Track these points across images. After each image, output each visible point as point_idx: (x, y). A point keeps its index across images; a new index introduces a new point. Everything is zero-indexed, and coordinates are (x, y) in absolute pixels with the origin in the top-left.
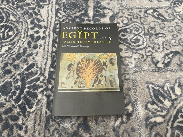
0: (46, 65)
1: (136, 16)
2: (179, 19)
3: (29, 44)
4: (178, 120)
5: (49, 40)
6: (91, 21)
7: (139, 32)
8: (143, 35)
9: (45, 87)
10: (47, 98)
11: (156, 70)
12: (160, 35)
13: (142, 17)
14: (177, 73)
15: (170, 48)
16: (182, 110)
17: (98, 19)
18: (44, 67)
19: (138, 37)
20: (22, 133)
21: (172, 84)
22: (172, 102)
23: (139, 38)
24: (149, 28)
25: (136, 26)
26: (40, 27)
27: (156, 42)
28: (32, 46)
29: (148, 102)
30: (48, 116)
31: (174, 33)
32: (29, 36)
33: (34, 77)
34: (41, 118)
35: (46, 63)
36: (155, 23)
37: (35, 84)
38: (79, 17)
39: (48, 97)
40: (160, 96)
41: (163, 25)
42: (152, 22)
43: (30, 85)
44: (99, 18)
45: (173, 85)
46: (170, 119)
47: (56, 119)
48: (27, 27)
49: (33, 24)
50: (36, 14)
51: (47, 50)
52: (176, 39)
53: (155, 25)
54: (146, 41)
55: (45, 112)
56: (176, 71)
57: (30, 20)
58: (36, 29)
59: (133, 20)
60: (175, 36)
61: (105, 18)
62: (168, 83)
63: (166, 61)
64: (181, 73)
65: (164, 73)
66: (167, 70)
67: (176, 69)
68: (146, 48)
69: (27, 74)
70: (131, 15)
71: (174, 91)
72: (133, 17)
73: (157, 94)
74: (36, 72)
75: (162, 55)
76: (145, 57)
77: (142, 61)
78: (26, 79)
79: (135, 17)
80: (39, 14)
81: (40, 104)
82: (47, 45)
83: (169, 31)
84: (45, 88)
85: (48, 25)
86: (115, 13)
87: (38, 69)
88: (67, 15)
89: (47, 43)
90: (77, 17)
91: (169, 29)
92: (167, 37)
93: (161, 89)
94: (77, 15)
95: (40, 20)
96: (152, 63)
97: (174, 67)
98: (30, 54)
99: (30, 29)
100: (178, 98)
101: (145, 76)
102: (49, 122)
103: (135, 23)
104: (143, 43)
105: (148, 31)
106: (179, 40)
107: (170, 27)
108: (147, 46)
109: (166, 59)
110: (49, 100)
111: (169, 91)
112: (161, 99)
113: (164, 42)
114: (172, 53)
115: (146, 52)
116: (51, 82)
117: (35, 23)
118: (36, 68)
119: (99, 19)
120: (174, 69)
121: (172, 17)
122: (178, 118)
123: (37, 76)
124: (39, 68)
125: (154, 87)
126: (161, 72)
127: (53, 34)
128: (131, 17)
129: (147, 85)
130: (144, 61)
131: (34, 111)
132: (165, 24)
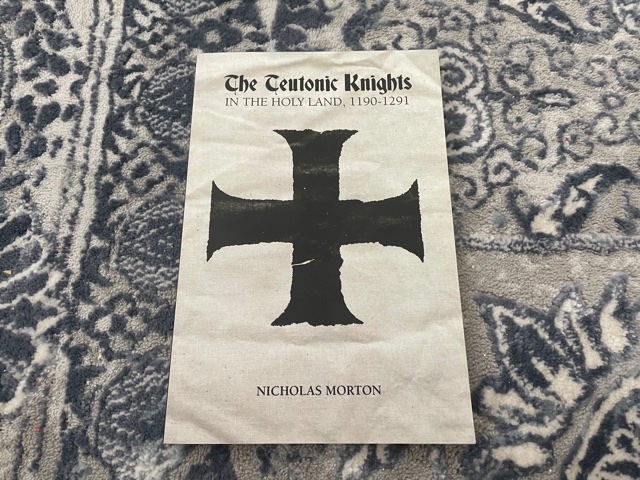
0: (73, 221)
1: (455, 19)
2: (632, 32)
3: (14, 136)
4: (608, 459)
5: (92, 119)
6: (267, 40)
7: (461, 87)
8: (479, 96)
9: (63, 313)
10: (71, 358)
11: (525, 245)
12: (549, 99)
13: (478, 21)
14: (612, 257)
15: (590, 153)
16: (627, 414)
17: (294, 31)
18: (65, 231)
19: (456, 108)
21: (590, 305)
22: (584, 383)
23: (462, 110)
24: (503, 69)
25: (453, 60)
26: (61, 67)
27: (531, 128)
28: (25, 145)
29: (486, 382)
30: (72, 433)
31: (609, 89)
32: (15, 106)
33: (26, 273)
34: (42, 440)
35: (75, 215)
36: (534, 48)
37: (25, 300)
38: (219, 25)
39: (75, 354)
40: (535, 355)
41: (567, 57)
42: (521, 45)
43: (8, 305)
44: (300, 27)
45: (594, 307)
46: (574, 452)
47: (100, 448)
48: (11, 69)
49: (34, 55)
50: (46, 16)
51: (84, 161)
52: (616, 113)
53: (531, 56)
54: (488, 126)
55: (58, 416)
56: (610, 252)
57: (24, 39)
58: (45, 76)
59: (441, 35)
60: (613, 101)
61: (325, 27)
62: (574, 299)
63: (570, 209)
64: (630, 260)
65: (558, 258)
66: (571, 244)
67: (612, 243)
68: (487, 153)
70: (432, 16)
71: (595, 335)
72: (443, 22)
73: (525, 348)
74: (33, 251)
75: (554, 182)
76: (482, 191)
77: (468, 209)
79: (449, 23)
80: (59, 13)
81: (43, 385)
82: (84, 141)
83: (588, 82)
84: (66, 318)
85: (90, 59)
86: (369, 6)
87: (42, 241)
88: (170, 18)
89: (84, 133)
90: (209, 25)
91: (588, 74)
92: (581, 105)
93: (542, 327)
94: (212, 17)
95: (60, 38)
96: (508, 215)
97: (602, 231)
98: (16, 178)
99: (19, 78)
100: (612, 365)
101: (478, 269)
102: (76, 457)
103: (449, 50)
104: (479, 130)
105: (501, 79)
106: (628, 121)
107: (593, 64)
108: (493, 146)
109: (569, 201)
110: (77, 367)
111: (576, 335)
112: (541, 366)
113: (567, 126)
114: (597, 174)
115: (485, 170)
116: (89, 291)
117: (43, 51)
118: (33, 237)
119: (300, 31)
120: (602, 242)
121: (605, 23)
122: (608, 451)
123: (35, 268)
124: (46, 236)
125: (511, 316)
126: (545, 255)
127: (111, 97)
128: (435, 22)
129: (483, 310)
130: (476, 207)
131: (19, 409)
132: (572, 53)
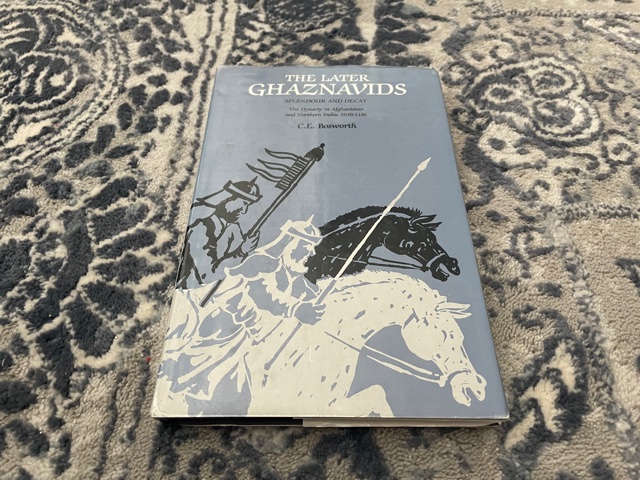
20: (43, 469)
69: (100, 217)
78: (94, 238)
